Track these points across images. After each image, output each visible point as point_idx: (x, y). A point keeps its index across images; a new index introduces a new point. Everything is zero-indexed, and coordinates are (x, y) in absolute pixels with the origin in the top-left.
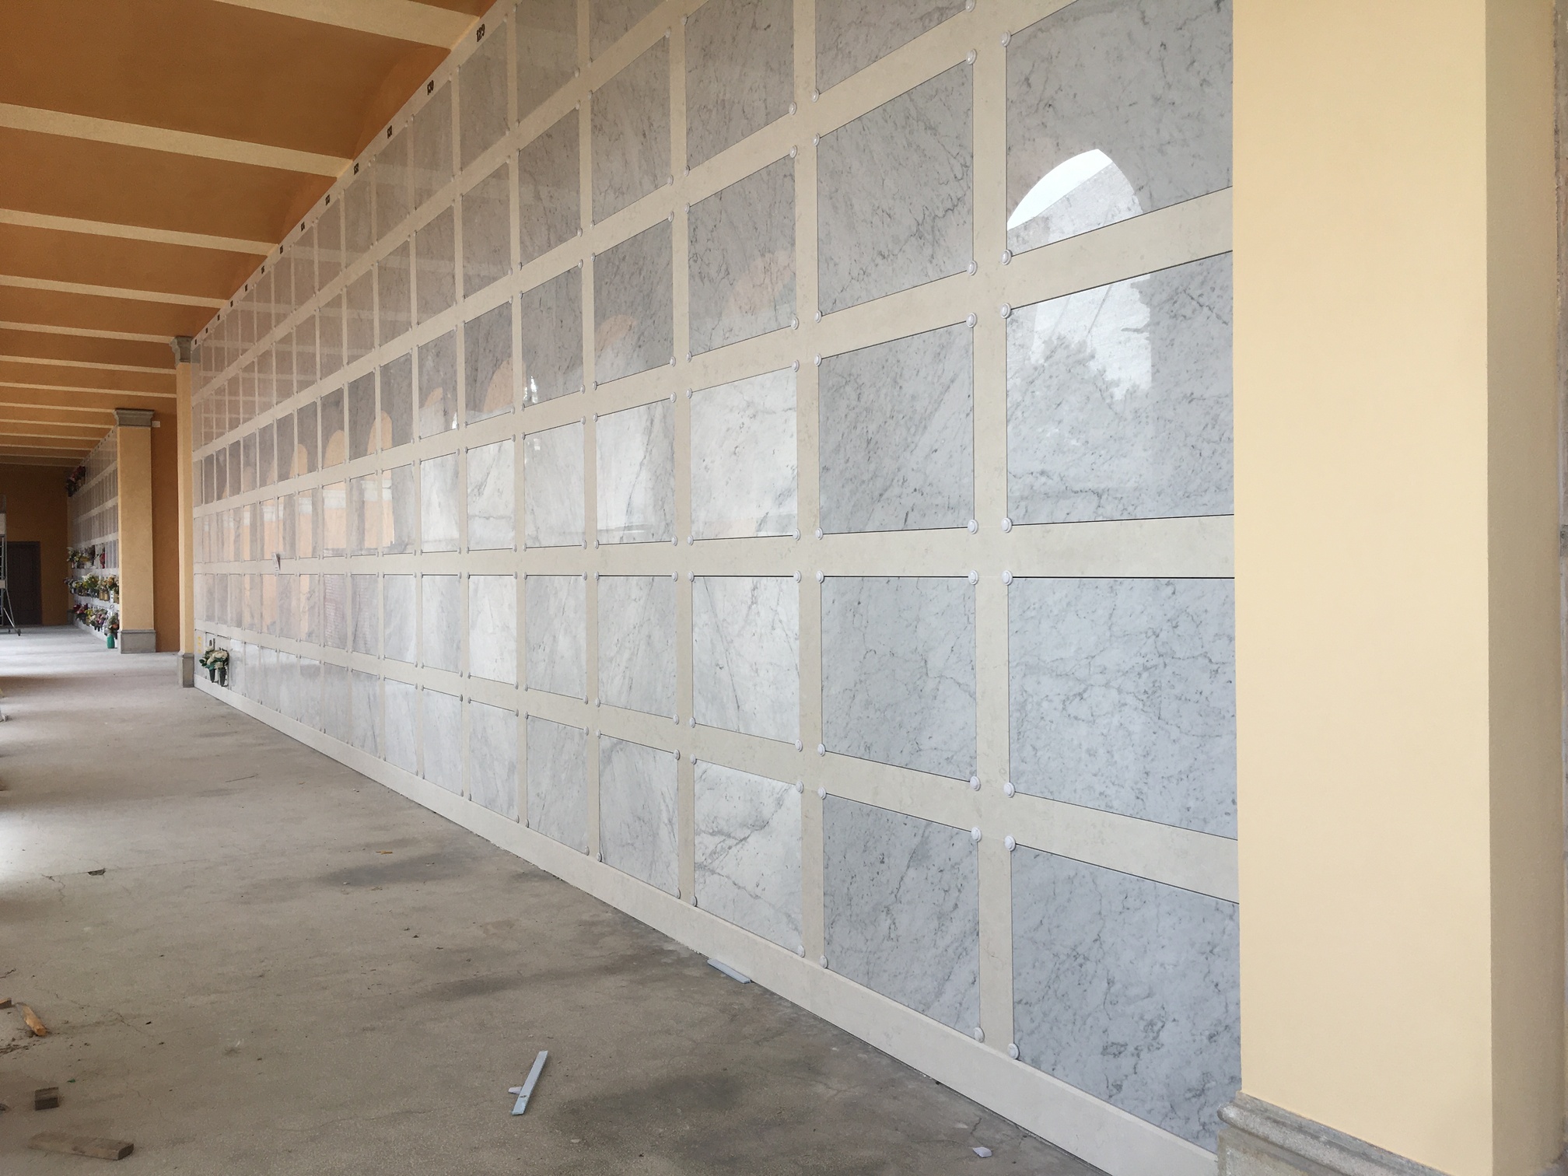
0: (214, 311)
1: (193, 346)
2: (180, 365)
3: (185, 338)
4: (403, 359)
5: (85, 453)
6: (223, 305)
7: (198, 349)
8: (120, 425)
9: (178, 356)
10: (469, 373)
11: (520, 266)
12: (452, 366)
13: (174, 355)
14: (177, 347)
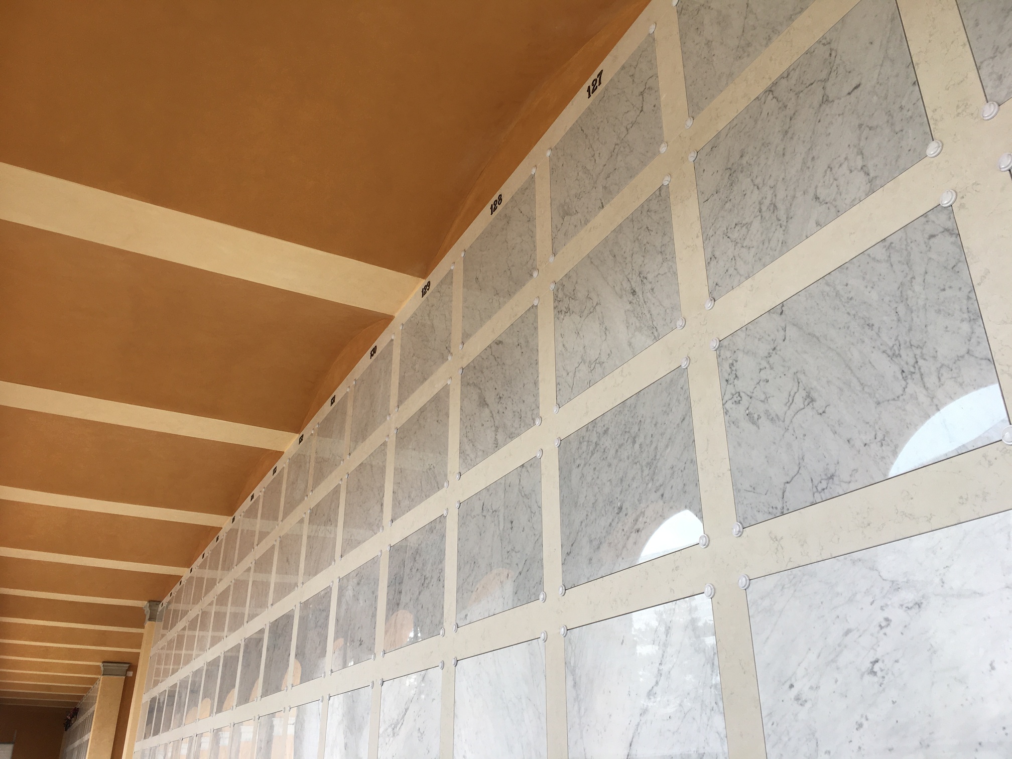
0: (178, 578)
1: (160, 608)
2: (148, 624)
3: (154, 602)
4: (323, 593)
5: (81, 697)
6: (184, 572)
7: (162, 611)
8: (103, 675)
9: (148, 617)
10: (391, 597)
11: (458, 476)
12: (373, 593)
13: (145, 615)
14: (148, 609)
